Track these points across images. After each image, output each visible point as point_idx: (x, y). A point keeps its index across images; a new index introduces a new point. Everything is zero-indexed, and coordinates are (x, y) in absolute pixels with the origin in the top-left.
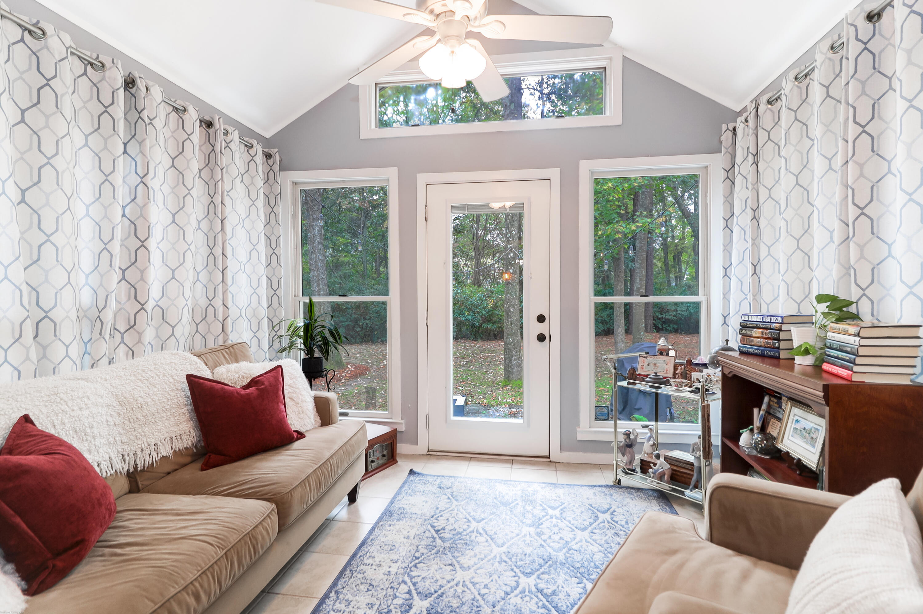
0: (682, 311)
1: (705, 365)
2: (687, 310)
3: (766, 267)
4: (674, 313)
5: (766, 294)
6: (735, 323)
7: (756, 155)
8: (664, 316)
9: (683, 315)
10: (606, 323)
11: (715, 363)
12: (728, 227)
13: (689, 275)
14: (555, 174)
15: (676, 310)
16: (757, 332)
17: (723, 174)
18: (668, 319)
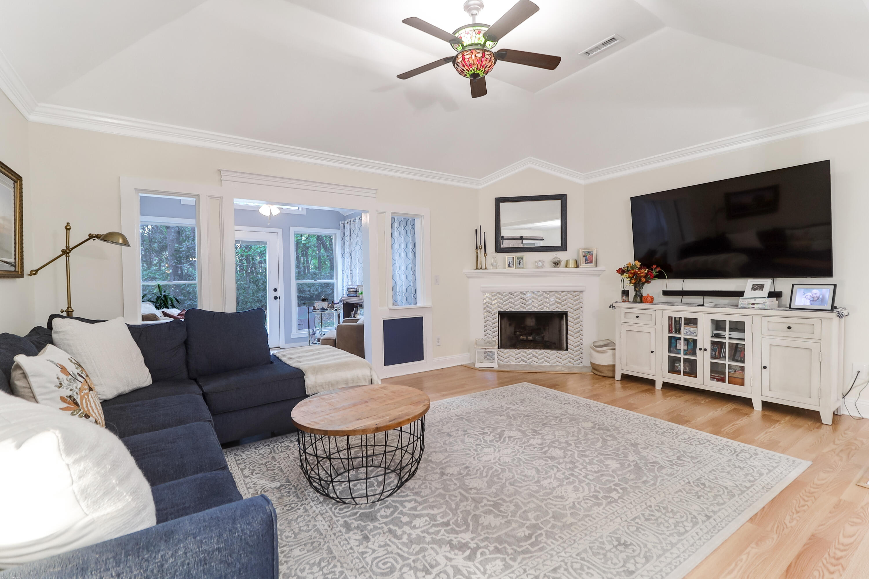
0: (313, 291)
1: (338, 303)
2: (317, 290)
3: (354, 270)
4: (309, 293)
5: (354, 280)
6: (346, 289)
7: (350, 236)
8: (302, 295)
9: (314, 294)
10: (261, 302)
11: (341, 301)
12: (343, 257)
13: (313, 265)
14: (280, 231)
15: (310, 291)
16: (351, 290)
17: (341, 239)
18: (305, 297)
